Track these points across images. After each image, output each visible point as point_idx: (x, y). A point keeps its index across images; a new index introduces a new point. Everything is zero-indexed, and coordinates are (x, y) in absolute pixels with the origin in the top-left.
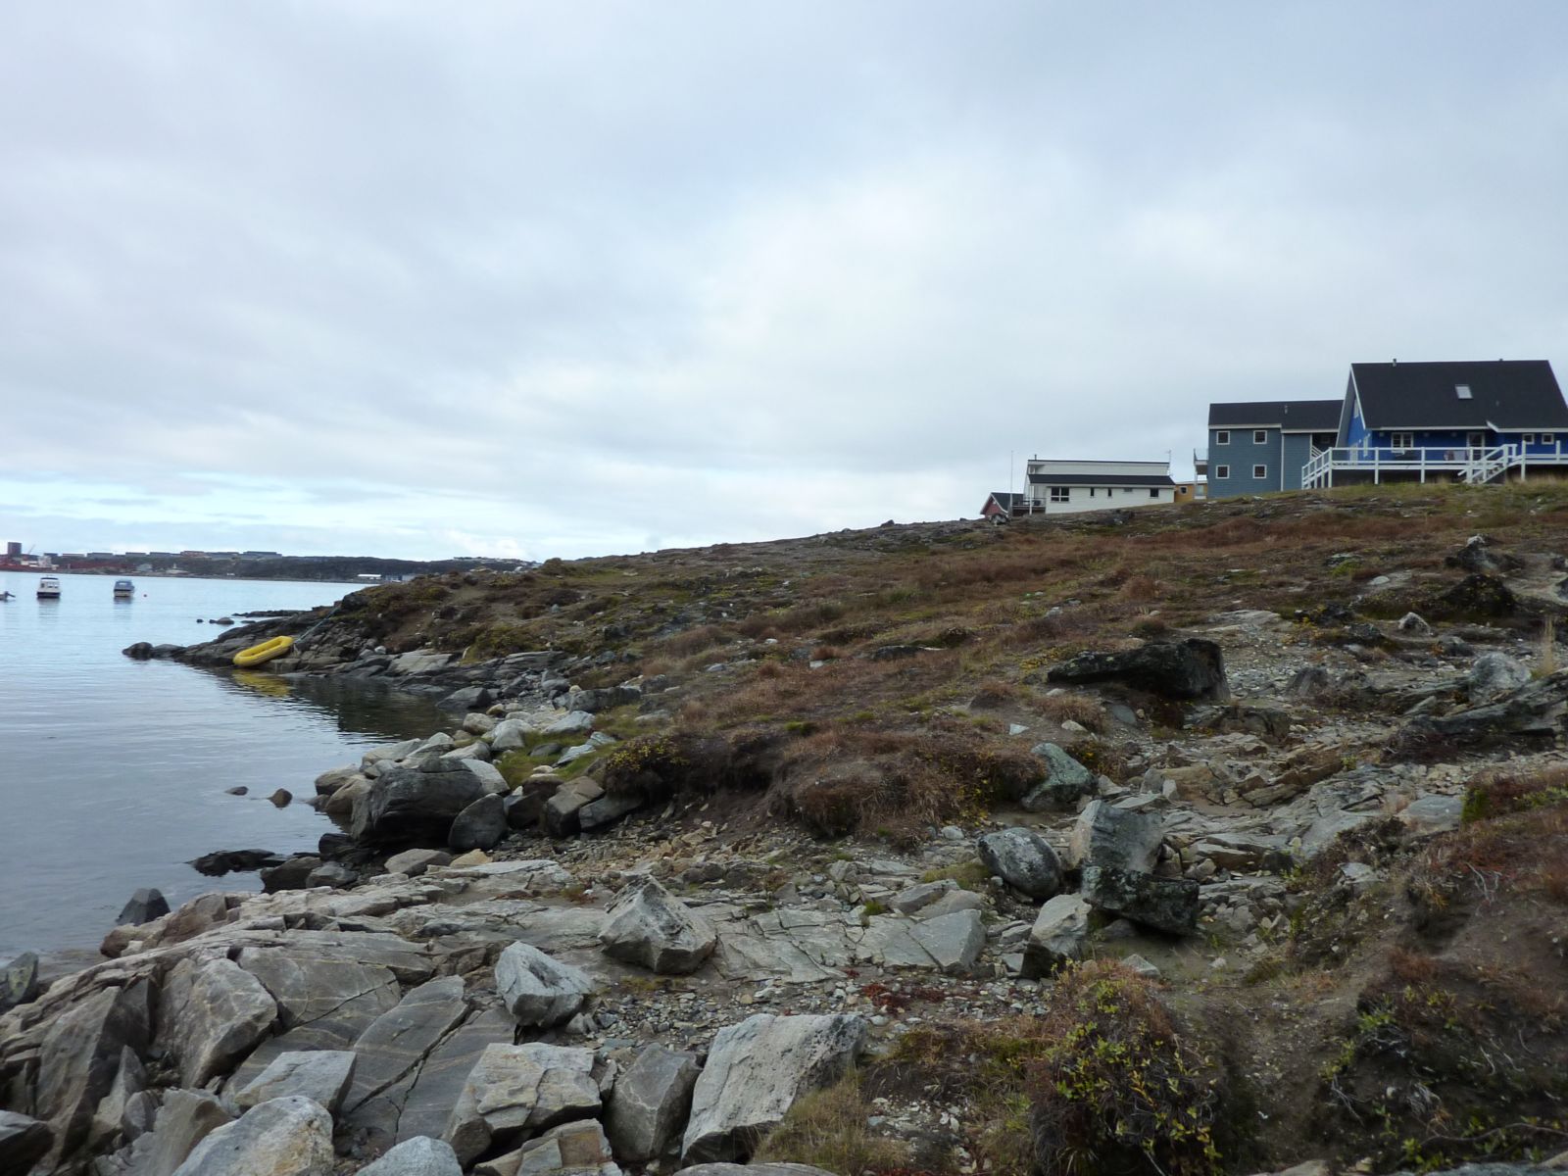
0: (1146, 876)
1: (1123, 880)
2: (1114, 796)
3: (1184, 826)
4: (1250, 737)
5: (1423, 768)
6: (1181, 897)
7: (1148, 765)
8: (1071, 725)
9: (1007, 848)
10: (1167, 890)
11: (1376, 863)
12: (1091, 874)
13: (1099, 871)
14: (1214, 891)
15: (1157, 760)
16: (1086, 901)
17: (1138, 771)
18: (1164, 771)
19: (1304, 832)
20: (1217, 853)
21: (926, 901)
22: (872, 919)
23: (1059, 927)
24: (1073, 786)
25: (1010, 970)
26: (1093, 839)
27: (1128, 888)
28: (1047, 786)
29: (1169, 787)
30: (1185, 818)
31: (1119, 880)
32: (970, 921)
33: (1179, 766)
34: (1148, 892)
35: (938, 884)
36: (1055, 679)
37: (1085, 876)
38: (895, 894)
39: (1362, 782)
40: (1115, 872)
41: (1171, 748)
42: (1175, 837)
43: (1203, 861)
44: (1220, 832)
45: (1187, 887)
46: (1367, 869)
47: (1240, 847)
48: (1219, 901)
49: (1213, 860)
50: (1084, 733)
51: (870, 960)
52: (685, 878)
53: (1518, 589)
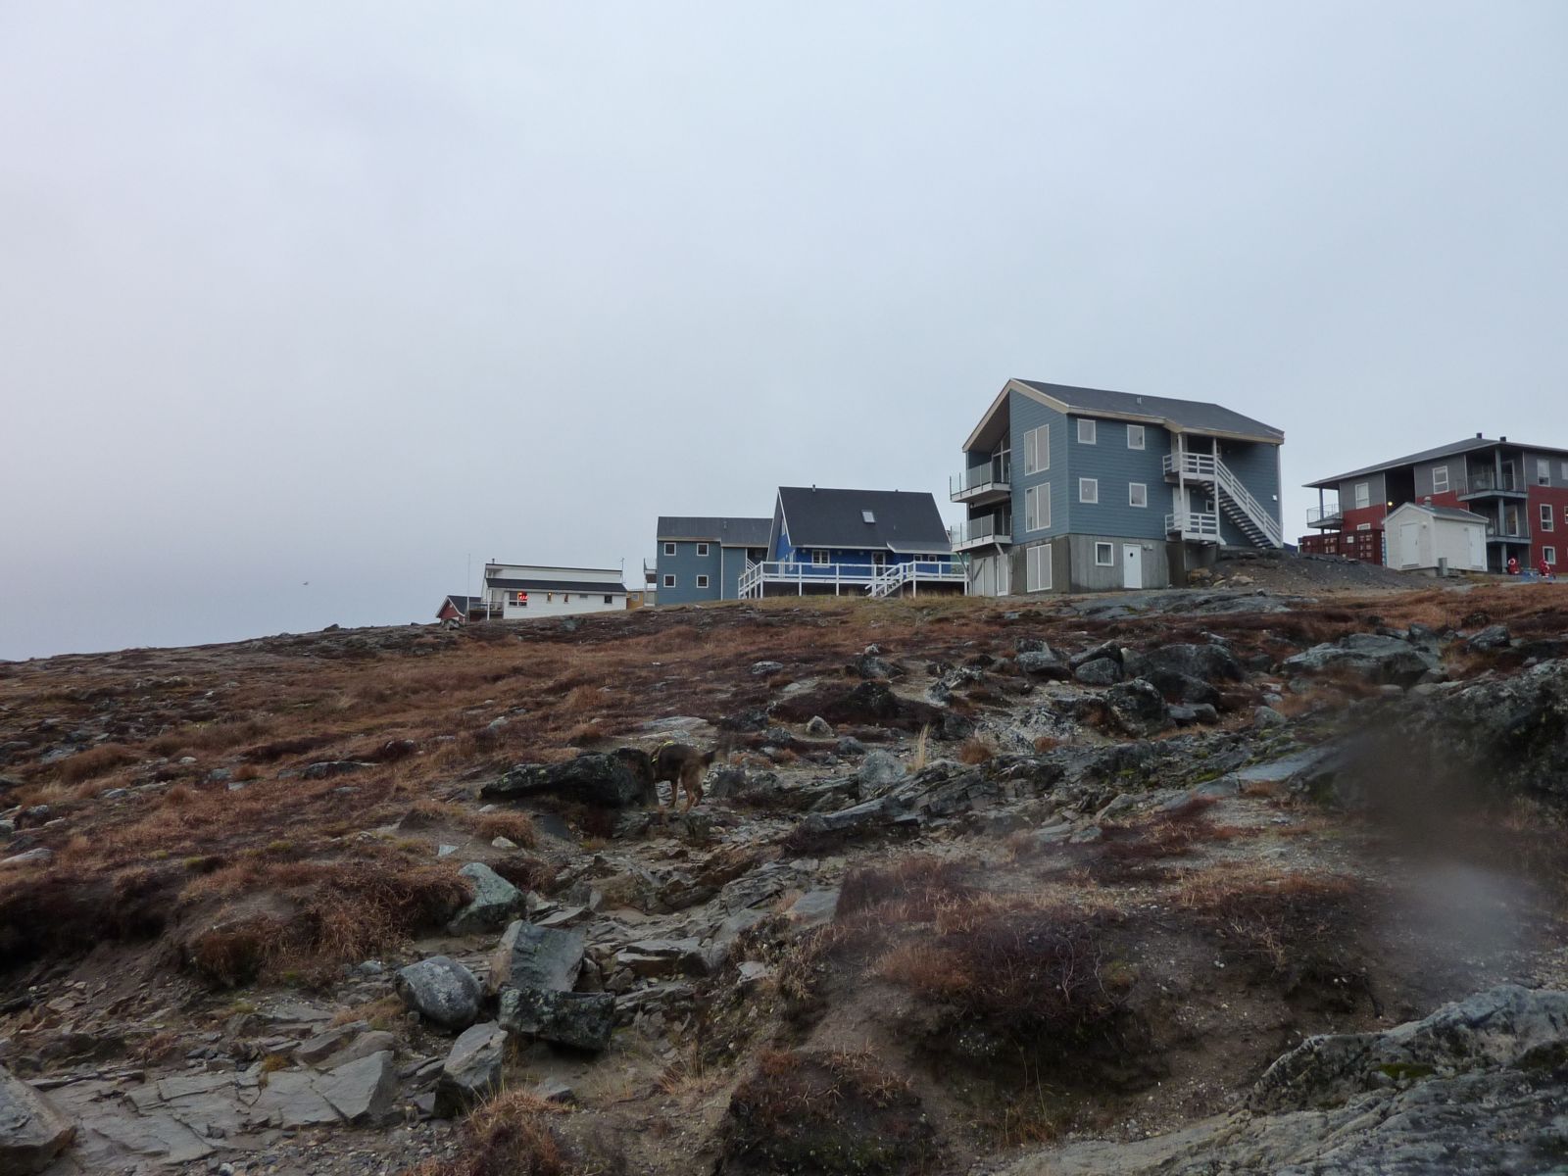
0: (564, 995)
1: (541, 1001)
2: (541, 912)
3: (608, 937)
4: (673, 842)
5: (816, 861)
6: (596, 1011)
7: (576, 877)
8: (502, 842)
9: (424, 980)
10: (583, 1006)
11: (767, 959)
12: (510, 998)
13: (517, 994)
14: (631, 1000)
15: (585, 871)
16: (502, 1027)
17: (566, 884)
18: (591, 882)
19: (715, 932)
20: (635, 961)
21: (332, 1048)
22: (272, 1077)
23: (473, 1059)
24: (499, 906)
25: (421, 1111)
26: (514, 961)
27: (546, 1009)
28: (473, 907)
29: (595, 898)
30: (608, 929)
31: (537, 1001)
32: (381, 1064)
33: (605, 876)
34: (566, 1010)
35: (349, 1026)
36: (489, 795)
37: (504, 1001)
38: (299, 1044)
39: (765, 880)
40: (534, 993)
41: (598, 860)
42: (597, 949)
43: (622, 970)
44: (640, 940)
45: (602, 1000)
46: (761, 966)
47: (658, 953)
48: (634, 1010)
49: (632, 969)
50: (514, 849)
51: (265, 1124)
52: (44, 1053)
53: (900, 693)
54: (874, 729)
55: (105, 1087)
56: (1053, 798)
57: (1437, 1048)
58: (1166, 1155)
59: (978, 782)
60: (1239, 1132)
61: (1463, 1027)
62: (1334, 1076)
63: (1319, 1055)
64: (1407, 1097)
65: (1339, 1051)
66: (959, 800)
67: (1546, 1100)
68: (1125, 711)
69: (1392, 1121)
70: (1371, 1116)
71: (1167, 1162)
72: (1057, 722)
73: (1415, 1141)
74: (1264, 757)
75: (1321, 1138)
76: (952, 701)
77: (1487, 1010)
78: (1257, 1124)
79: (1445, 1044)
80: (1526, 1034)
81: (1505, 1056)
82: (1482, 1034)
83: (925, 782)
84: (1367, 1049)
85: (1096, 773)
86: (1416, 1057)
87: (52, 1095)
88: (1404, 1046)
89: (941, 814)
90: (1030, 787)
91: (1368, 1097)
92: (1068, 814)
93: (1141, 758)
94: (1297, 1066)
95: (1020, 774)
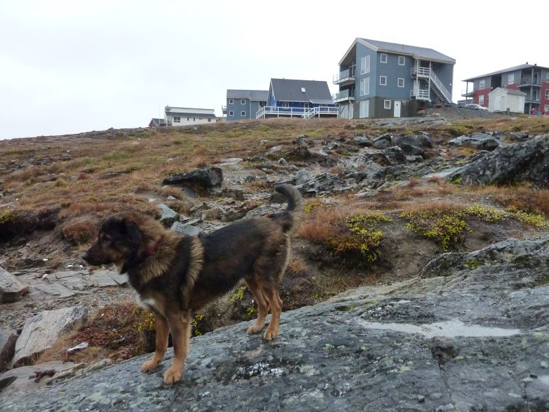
2: (185, 221)
3: (208, 229)
4: (231, 199)
7: (197, 209)
8: (171, 197)
15: (200, 208)
17: (194, 212)
18: (202, 211)
22: (94, 271)
24: (170, 218)
28: (161, 219)
29: (204, 216)
30: (208, 226)
33: (207, 209)
36: (166, 182)
41: (204, 203)
50: (175, 200)
51: (92, 286)
52: (17, 265)
53: (312, 151)
54: (302, 163)
55: (38, 275)
56: (362, 184)
57: (486, 257)
58: (391, 290)
59: (337, 179)
60: (416, 283)
61: (495, 251)
62: (450, 266)
63: (445, 259)
64: (473, 271)
65: (452, 258)
66: (330, 185)
67: (520, 273)
68: (390, 157)
69: (468, 279)
70: (461, 277)
71: (391, 292)
72: (366, 160)
73: (474, 284)
74: (437, 170)
75: (443, 285)
76: (329, 153)
77: (504, 246)
78: (422, 280)
79: (488, 256)
80: (517, 254)
81: (508, 260)
82: (502, 254)
83: (319, 179)
84: (462, 258)
85: (378, 176)
86: (478, 260)
87: (20, 277)
88: (475, 257)
89: (324, 190)
90: (355, 180)
91: (460, 272)
92: (367, 189)
93: (394, 171)
94: (437, 263)
95: (351, 176)
